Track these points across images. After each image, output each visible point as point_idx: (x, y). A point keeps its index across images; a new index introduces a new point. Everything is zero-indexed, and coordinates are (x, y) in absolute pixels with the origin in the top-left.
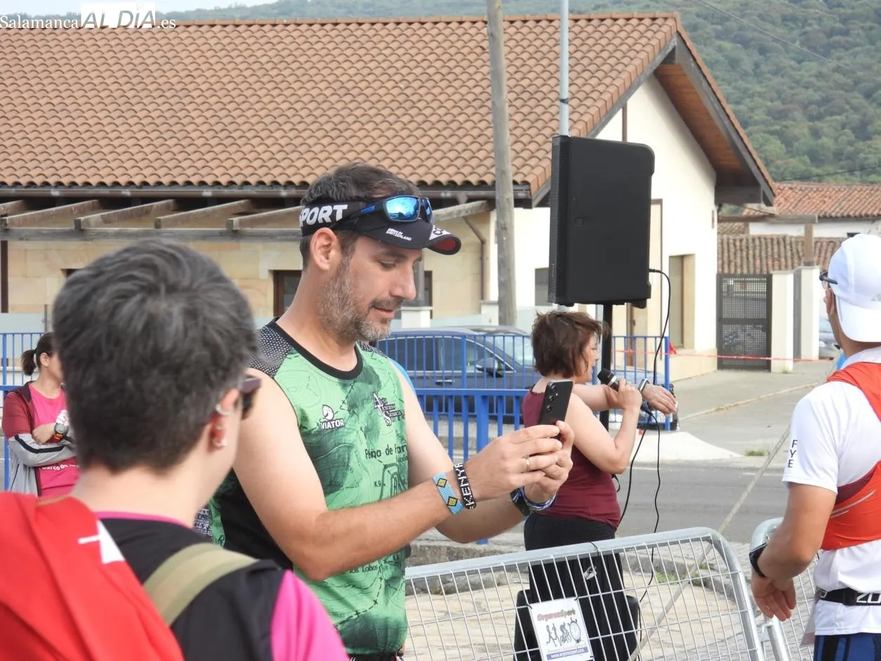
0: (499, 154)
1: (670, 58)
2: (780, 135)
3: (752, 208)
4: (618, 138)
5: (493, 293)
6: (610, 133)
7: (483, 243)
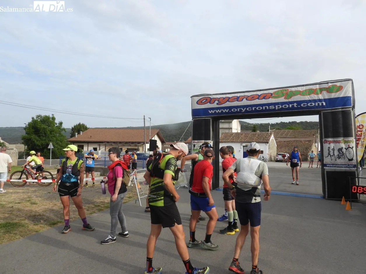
0: (145, 140)
1: (158, 132)
2: (167, 138)
3: (164, 144)
4: (154, 139)
5: (144, 150)
6: (153, 139)
7: (143, 147)
